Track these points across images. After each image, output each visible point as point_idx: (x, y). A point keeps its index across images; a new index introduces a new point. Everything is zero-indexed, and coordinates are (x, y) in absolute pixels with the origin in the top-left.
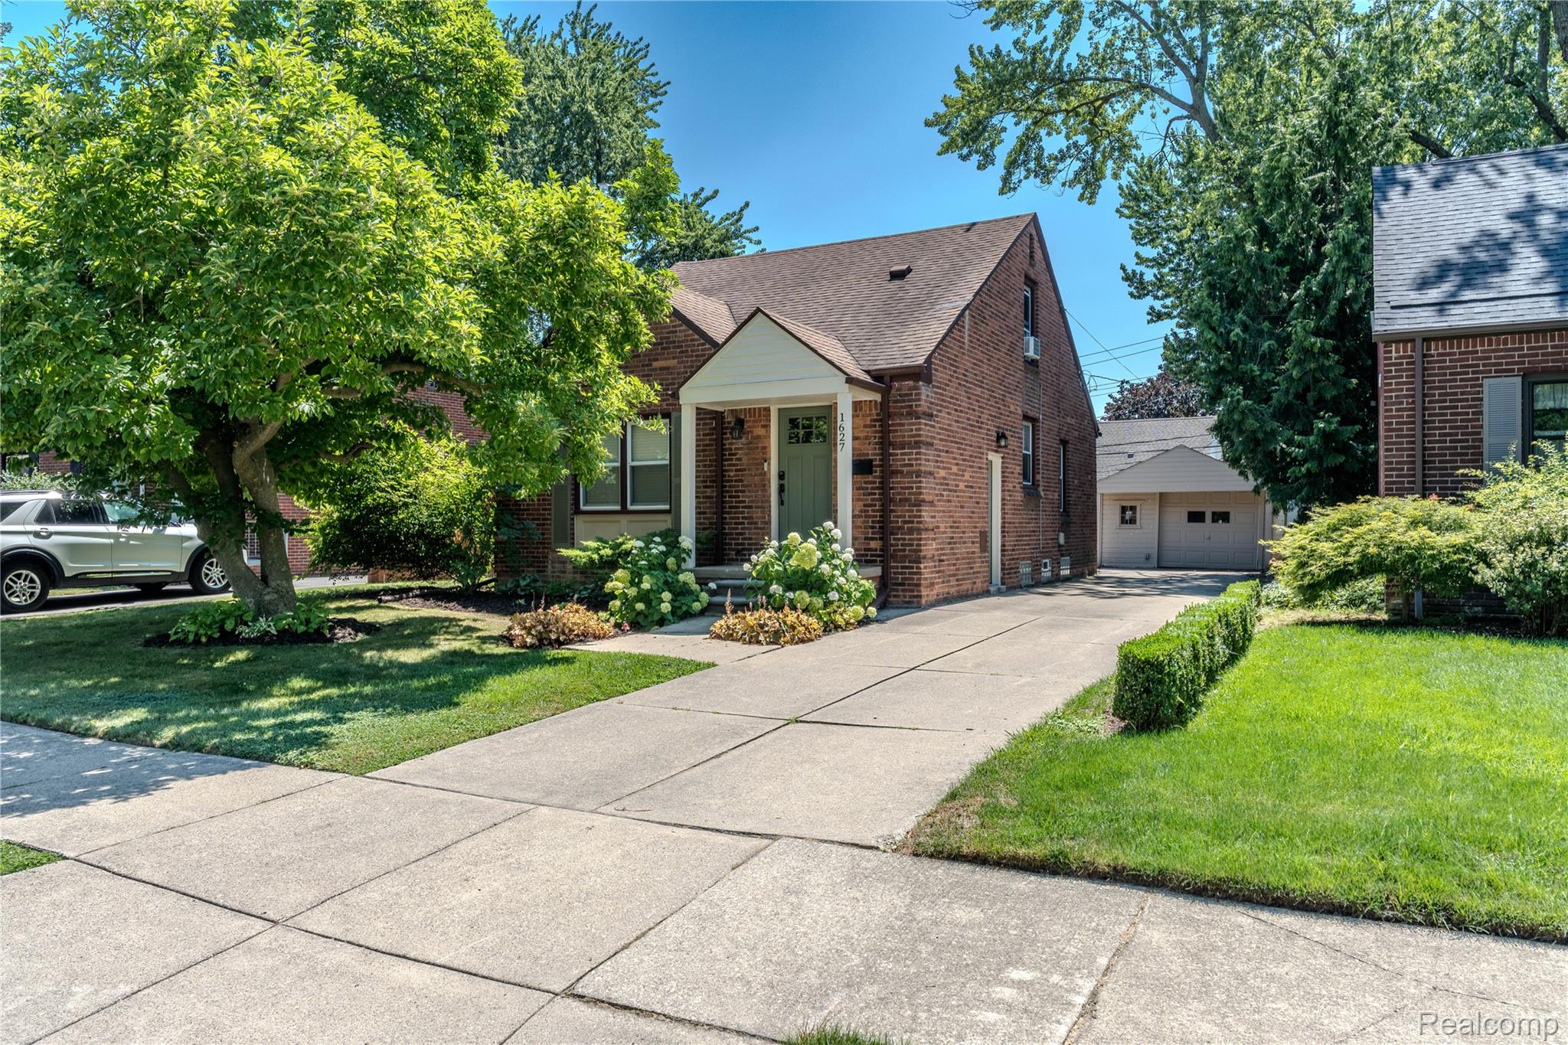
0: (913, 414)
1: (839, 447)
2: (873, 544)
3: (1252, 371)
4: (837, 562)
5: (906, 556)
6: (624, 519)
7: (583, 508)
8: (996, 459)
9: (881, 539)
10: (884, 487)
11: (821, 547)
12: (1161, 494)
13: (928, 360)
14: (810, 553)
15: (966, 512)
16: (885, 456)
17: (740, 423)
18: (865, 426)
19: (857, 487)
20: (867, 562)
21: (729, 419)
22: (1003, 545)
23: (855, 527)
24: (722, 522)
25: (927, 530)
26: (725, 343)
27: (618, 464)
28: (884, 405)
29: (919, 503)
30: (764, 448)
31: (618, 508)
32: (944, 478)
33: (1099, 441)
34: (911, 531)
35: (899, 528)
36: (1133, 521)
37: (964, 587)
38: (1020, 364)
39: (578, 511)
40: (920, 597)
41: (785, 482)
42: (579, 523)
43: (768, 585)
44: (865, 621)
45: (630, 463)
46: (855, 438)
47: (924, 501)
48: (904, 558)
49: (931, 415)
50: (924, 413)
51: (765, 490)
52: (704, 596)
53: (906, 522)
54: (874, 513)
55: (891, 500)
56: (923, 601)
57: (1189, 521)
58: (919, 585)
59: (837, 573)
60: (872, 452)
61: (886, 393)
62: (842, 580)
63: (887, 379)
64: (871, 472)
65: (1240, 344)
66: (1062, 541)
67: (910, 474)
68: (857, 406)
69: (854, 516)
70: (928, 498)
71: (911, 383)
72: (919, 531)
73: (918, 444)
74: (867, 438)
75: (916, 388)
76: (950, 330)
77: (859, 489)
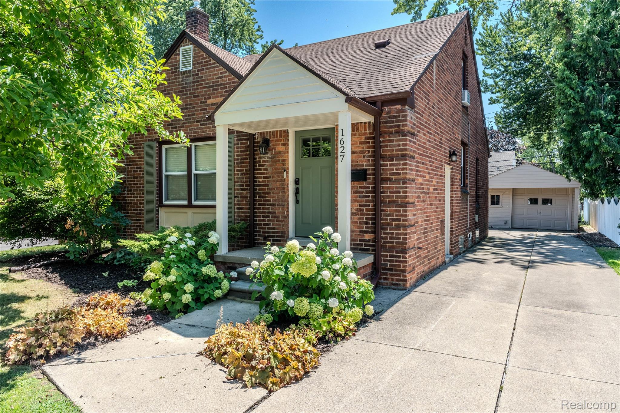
0: (400, 132)
1: (340, 158)
2: (367, 237)
3: (600, 114)
4: (337, 266)
5: (393, 247)
6: (190, 211)
7: (165, 203)
8: (448, 170)
9: (374, 232)
10: (376, 191)
11: (321, 252)
12: (513, 189)
13: (413, 88)
14: (310, 261)
15: (433, 208)
16: (377, 166)
17: (266, 142)
18: (361, 143)
19: (354, 192)
20: (362, 250)
21: (259, 139)
22: (452, 228)
23: (353, 222)
24: (254, 215)
25: (410, 226)
26: (247, 75)
27: (186, 173)
28: (376, 126)
29: (405, 205)
30: (284, 161)
31: (186, 203)
32: (422, 184)
33: (490, 160)
34: (398, 227)
35: (388, 224)
36: (498, 203)
37: (432, 263)
38: (460, 107)
39: (161, 205)
40: (406, 281)
41: (300, 186)
42: (162, 212)
43: (270, 290)
44: (364, 321)
45: (194, 172)
46: (353, 153)
47: (408, 203)
48: (392, 249)
49: (413, 134)
50: (409, 132)
51: (284, 193)
52: (226, 284)
53: (394, 220)
54: (368, 211)
55: (382, 202)
56: (408, 284)
57: (531, 203)
58: (404, 271)
59: (338, 278)
60: (366, 163)
61: (378, 115)
62: (343, 285)
63: (379, 104)
64: (365, 179)
65: (591, 98)
66: (477, 220)
67: (397, 181)
68: (355, 127)
69: (352, 214)
70: (411, 200)
71: (398, 107)
72: (405, 227)
73: (404, 157)
74: (362, 152)
75: (403, 111)
76: (424, 72)
77: (355, 192)
